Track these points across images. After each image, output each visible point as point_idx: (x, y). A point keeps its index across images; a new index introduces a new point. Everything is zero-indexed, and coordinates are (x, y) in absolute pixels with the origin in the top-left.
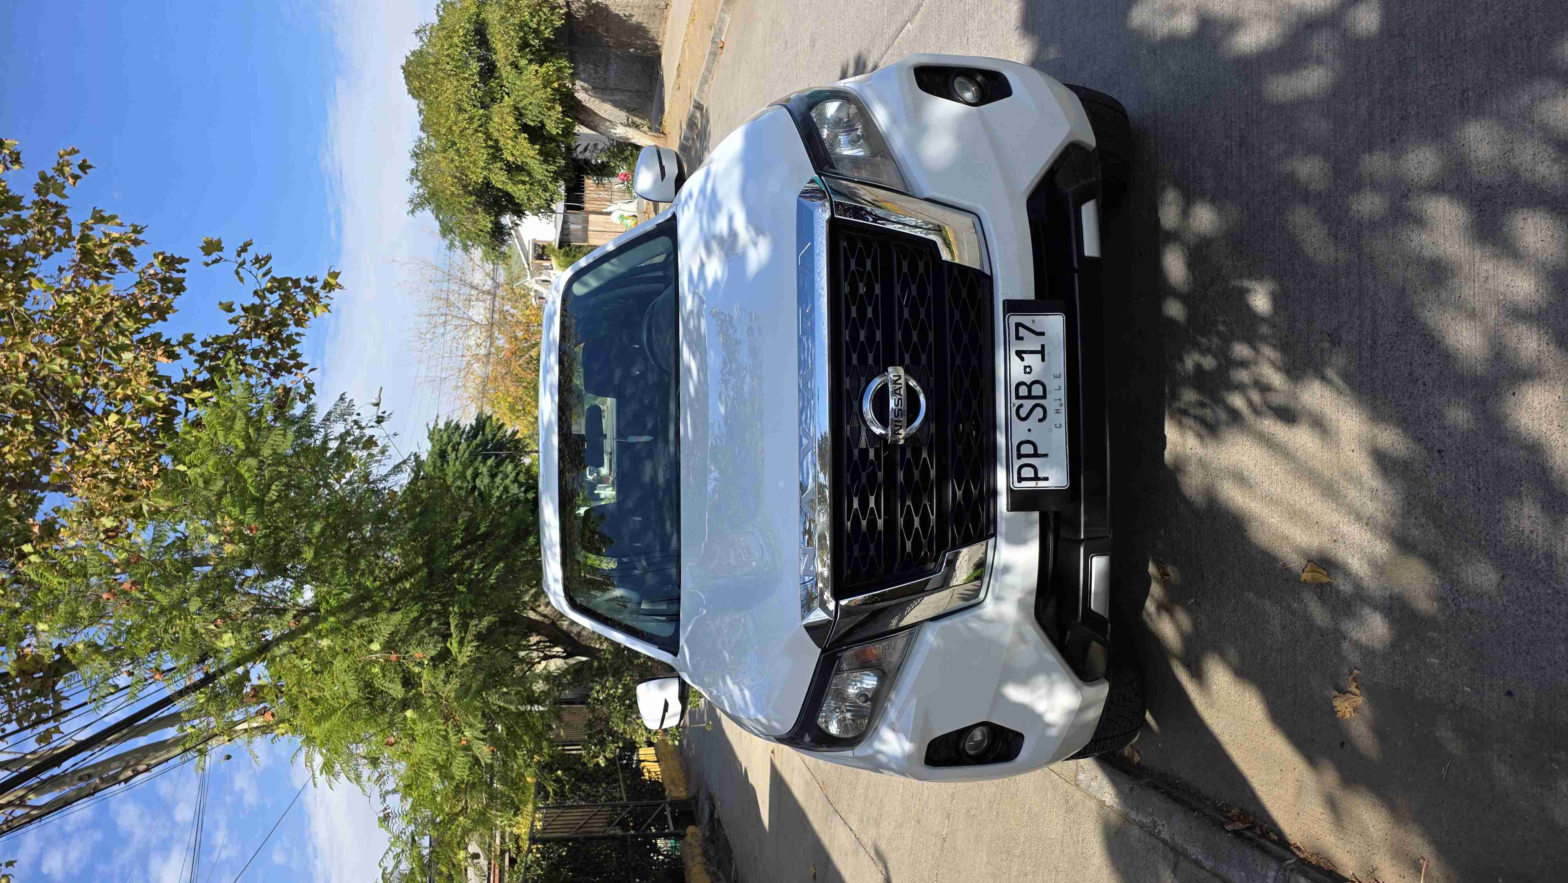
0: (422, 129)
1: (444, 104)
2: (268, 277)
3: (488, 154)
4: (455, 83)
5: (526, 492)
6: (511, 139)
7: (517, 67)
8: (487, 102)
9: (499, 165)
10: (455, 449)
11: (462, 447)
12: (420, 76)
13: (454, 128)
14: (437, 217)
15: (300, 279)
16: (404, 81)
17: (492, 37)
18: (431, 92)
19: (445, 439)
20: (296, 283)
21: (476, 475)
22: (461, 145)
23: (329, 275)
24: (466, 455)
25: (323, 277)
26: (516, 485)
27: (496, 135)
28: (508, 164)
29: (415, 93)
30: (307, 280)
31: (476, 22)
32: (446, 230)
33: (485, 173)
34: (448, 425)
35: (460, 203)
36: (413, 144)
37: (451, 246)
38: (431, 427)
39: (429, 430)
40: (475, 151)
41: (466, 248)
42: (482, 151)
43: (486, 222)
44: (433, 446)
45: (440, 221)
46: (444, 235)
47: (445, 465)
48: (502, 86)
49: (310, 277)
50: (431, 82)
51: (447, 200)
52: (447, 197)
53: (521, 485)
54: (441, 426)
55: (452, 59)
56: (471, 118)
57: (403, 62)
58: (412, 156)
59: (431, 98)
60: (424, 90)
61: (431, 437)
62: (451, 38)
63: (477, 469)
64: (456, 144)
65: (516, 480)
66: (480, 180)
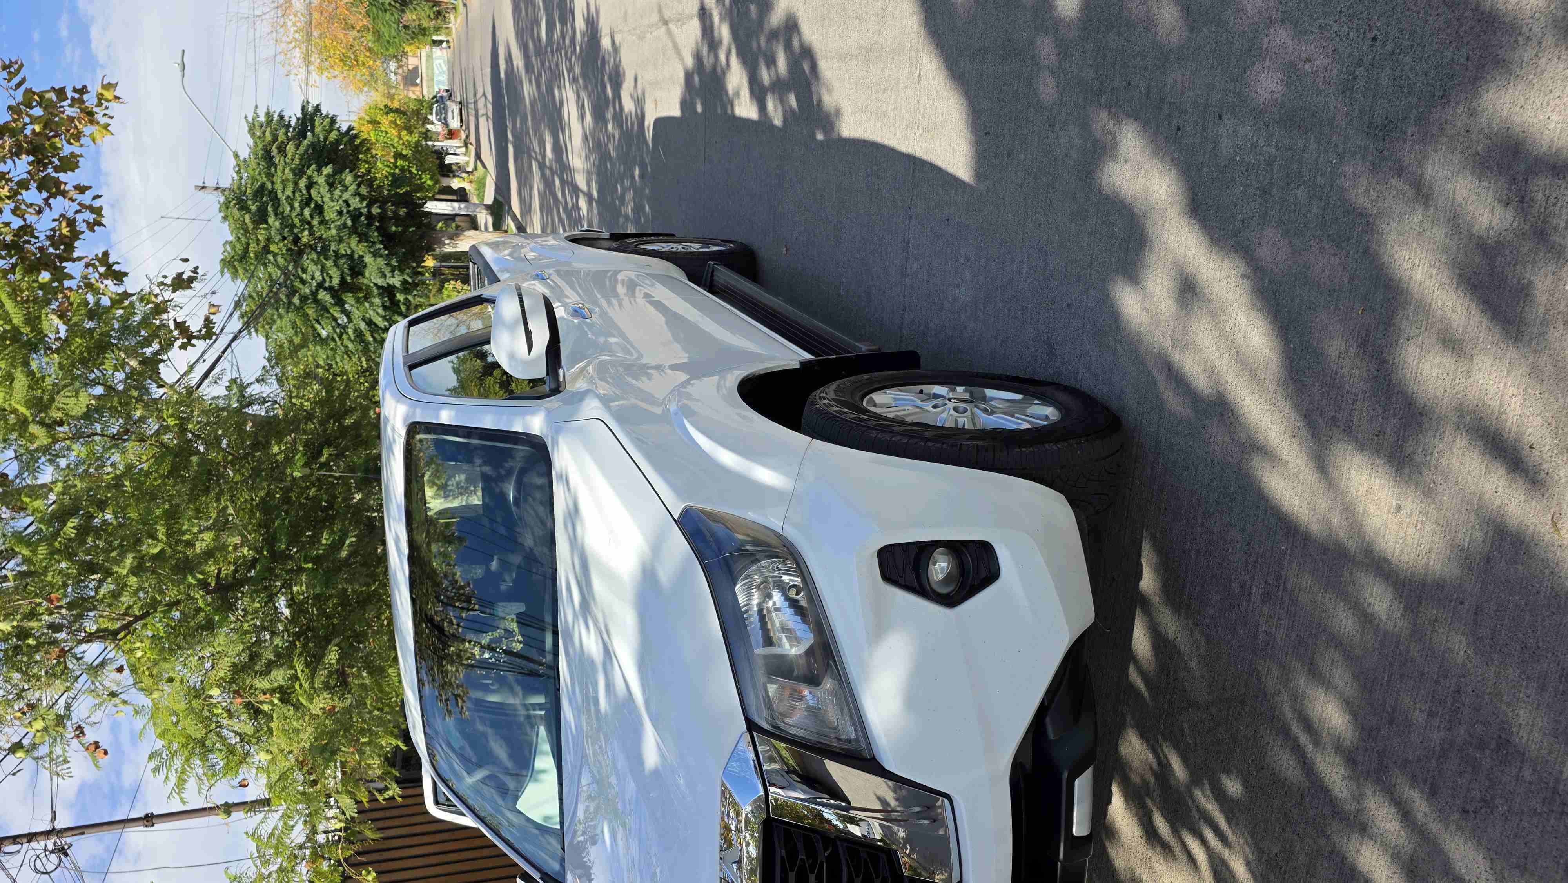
2: (22, 88)
5: (369, 206)
10: (282, 150)
11: (290, 148)
15: (64, 88)
19: (269, 137)
20: (61, 93)
21: (310, 185)
23: (103, 87)
24: (297, 161)
25: (95, 88)
26: (358, 199)
30: (75, 90)
34: (269, 120)
38: (250, 119)
39: (247, 122)
44: (256, 142)
47: (273, 170)
49: (79, 87)
53: (363, 198)
54: (262, 119)
61: (251, 131)
63: (310, 178)
65: (357, 194)
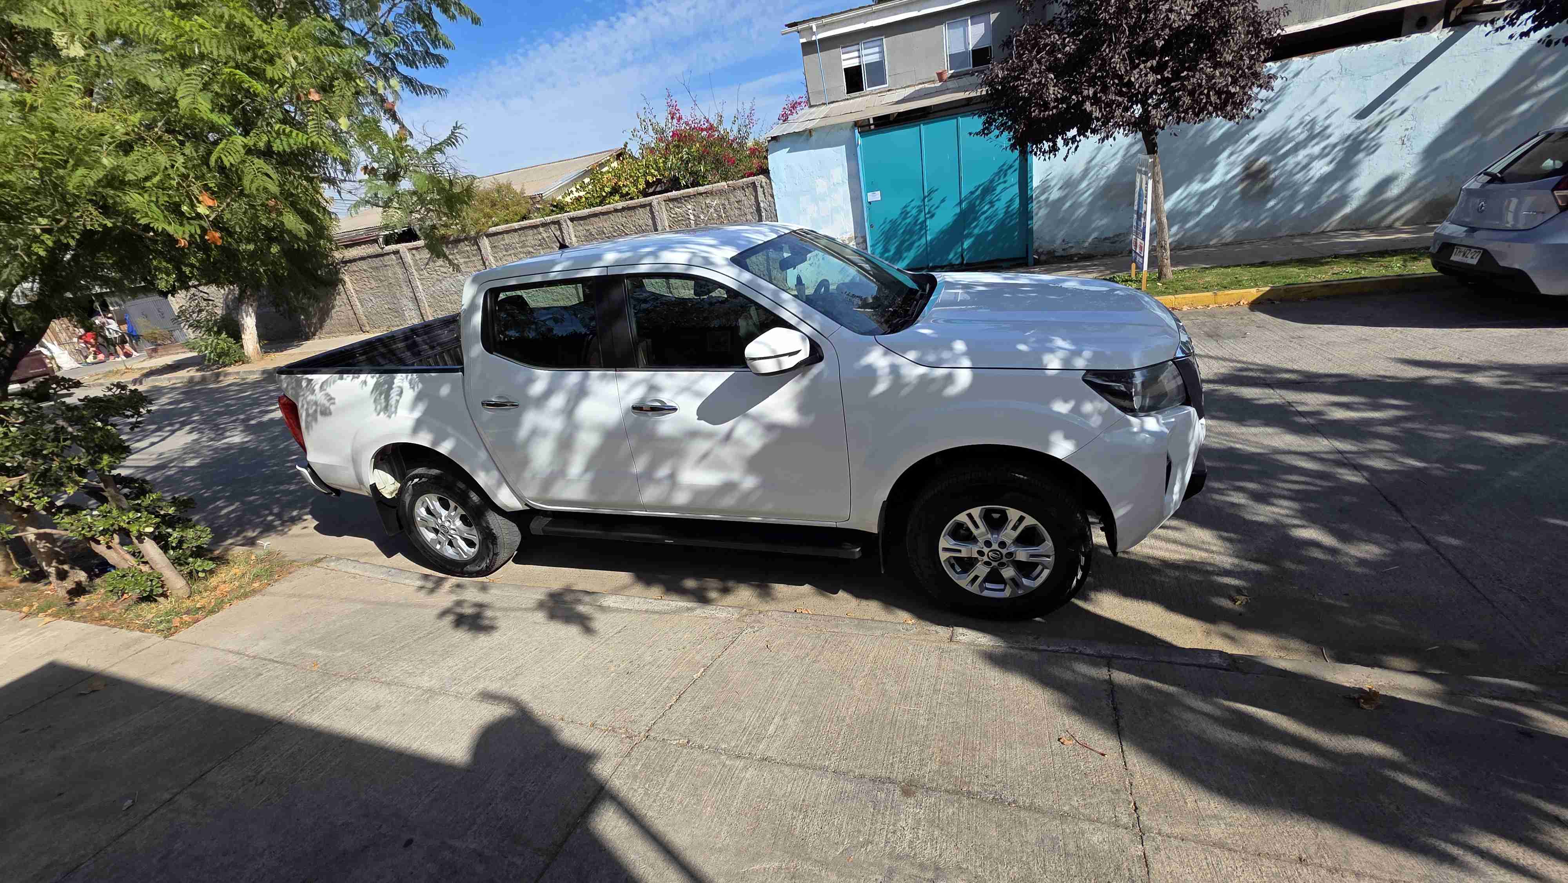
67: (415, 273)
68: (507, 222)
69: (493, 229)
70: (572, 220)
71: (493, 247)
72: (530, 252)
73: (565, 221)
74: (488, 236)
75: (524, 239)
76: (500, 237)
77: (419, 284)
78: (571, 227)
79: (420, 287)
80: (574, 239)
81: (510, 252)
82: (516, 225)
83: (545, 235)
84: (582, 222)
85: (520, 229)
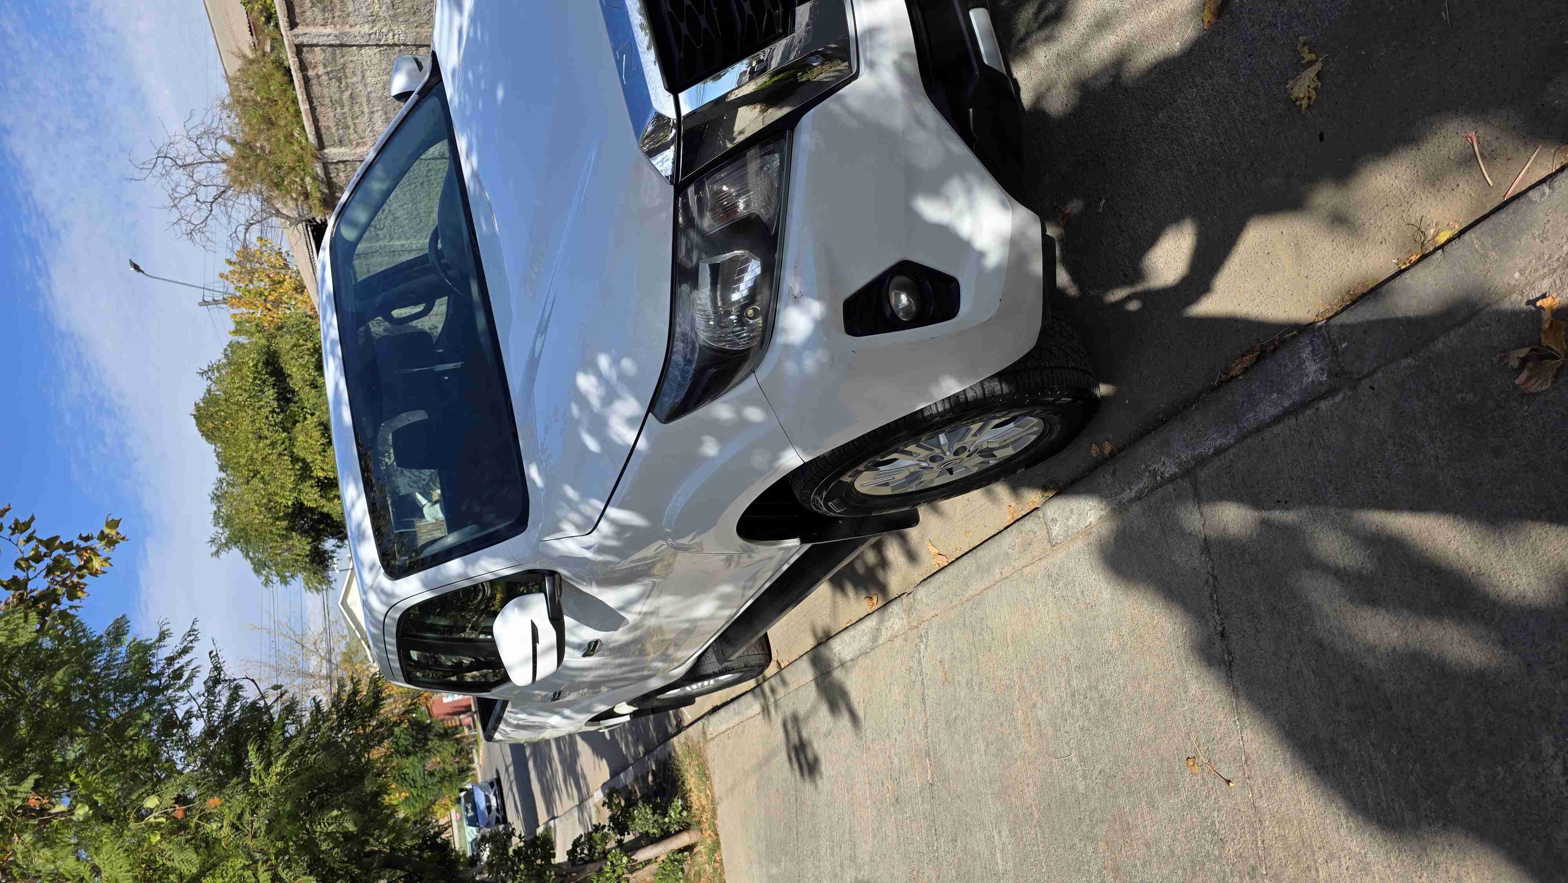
0: (222, 468)
1: (242, 436)
3: (296, 475)
4: (251, 413)
6: (320, 453)
7: (316, 387)
8: (288, 424)
9: (309, 483)
12: (212, 415)
13: (255, 456)
14: (247, 555)
16: (196, 428)
17: (286, 364)
18: (227, 429)
22: (265, 471)
27: (302, 454)
28: (319, 480)
29: (209, 435)
30: (81, 538)
31: (267, 353)
32: (259, 566)
33: (295, 495)
35: (271, 532)
36: (214, 487)
37: (267, 582)
40: (281, 474)
41: (284, 581)
42: (289, 473)
43: (302, 545)
45: (251, 559)
46: (257, 571)
48: (303, 409)
49: (84, 535)
50: (226, 419)
51: (256, 530)
52: (257, 527)
55: (245, 390)
56: (273, 445)
57: (192, 410)
58: (212, 499)
59: (227, 435)
60: (219, 429)
62: (240, 370)
64: (259, 473)
66: (290, 503)
67: (381, 243)
68: (298, 113)
69: (312, 138)
70: (293, 25)
71: (341, 143)
72: (351, 97)
73: (297, 36)
74: (321, 146)
75: (327, 101)
76: (323, 131)
77: (397, 243)
78: (308, 30)
79: (403, 242)
80: (329, 30)
81: (350, 123)
82: (304, 107)
83: (321, 70)
84: (297, 10)
85: (311, 102)
